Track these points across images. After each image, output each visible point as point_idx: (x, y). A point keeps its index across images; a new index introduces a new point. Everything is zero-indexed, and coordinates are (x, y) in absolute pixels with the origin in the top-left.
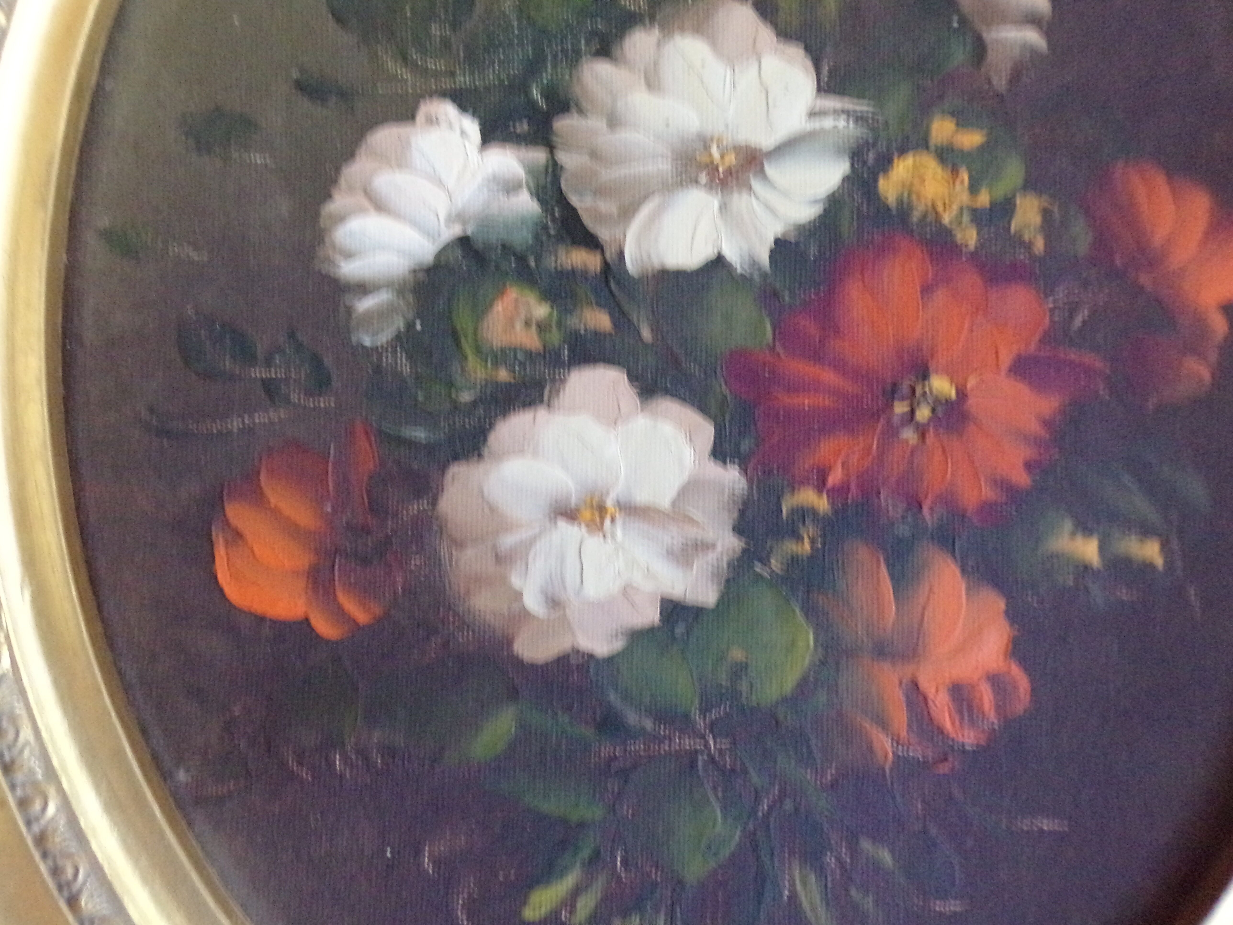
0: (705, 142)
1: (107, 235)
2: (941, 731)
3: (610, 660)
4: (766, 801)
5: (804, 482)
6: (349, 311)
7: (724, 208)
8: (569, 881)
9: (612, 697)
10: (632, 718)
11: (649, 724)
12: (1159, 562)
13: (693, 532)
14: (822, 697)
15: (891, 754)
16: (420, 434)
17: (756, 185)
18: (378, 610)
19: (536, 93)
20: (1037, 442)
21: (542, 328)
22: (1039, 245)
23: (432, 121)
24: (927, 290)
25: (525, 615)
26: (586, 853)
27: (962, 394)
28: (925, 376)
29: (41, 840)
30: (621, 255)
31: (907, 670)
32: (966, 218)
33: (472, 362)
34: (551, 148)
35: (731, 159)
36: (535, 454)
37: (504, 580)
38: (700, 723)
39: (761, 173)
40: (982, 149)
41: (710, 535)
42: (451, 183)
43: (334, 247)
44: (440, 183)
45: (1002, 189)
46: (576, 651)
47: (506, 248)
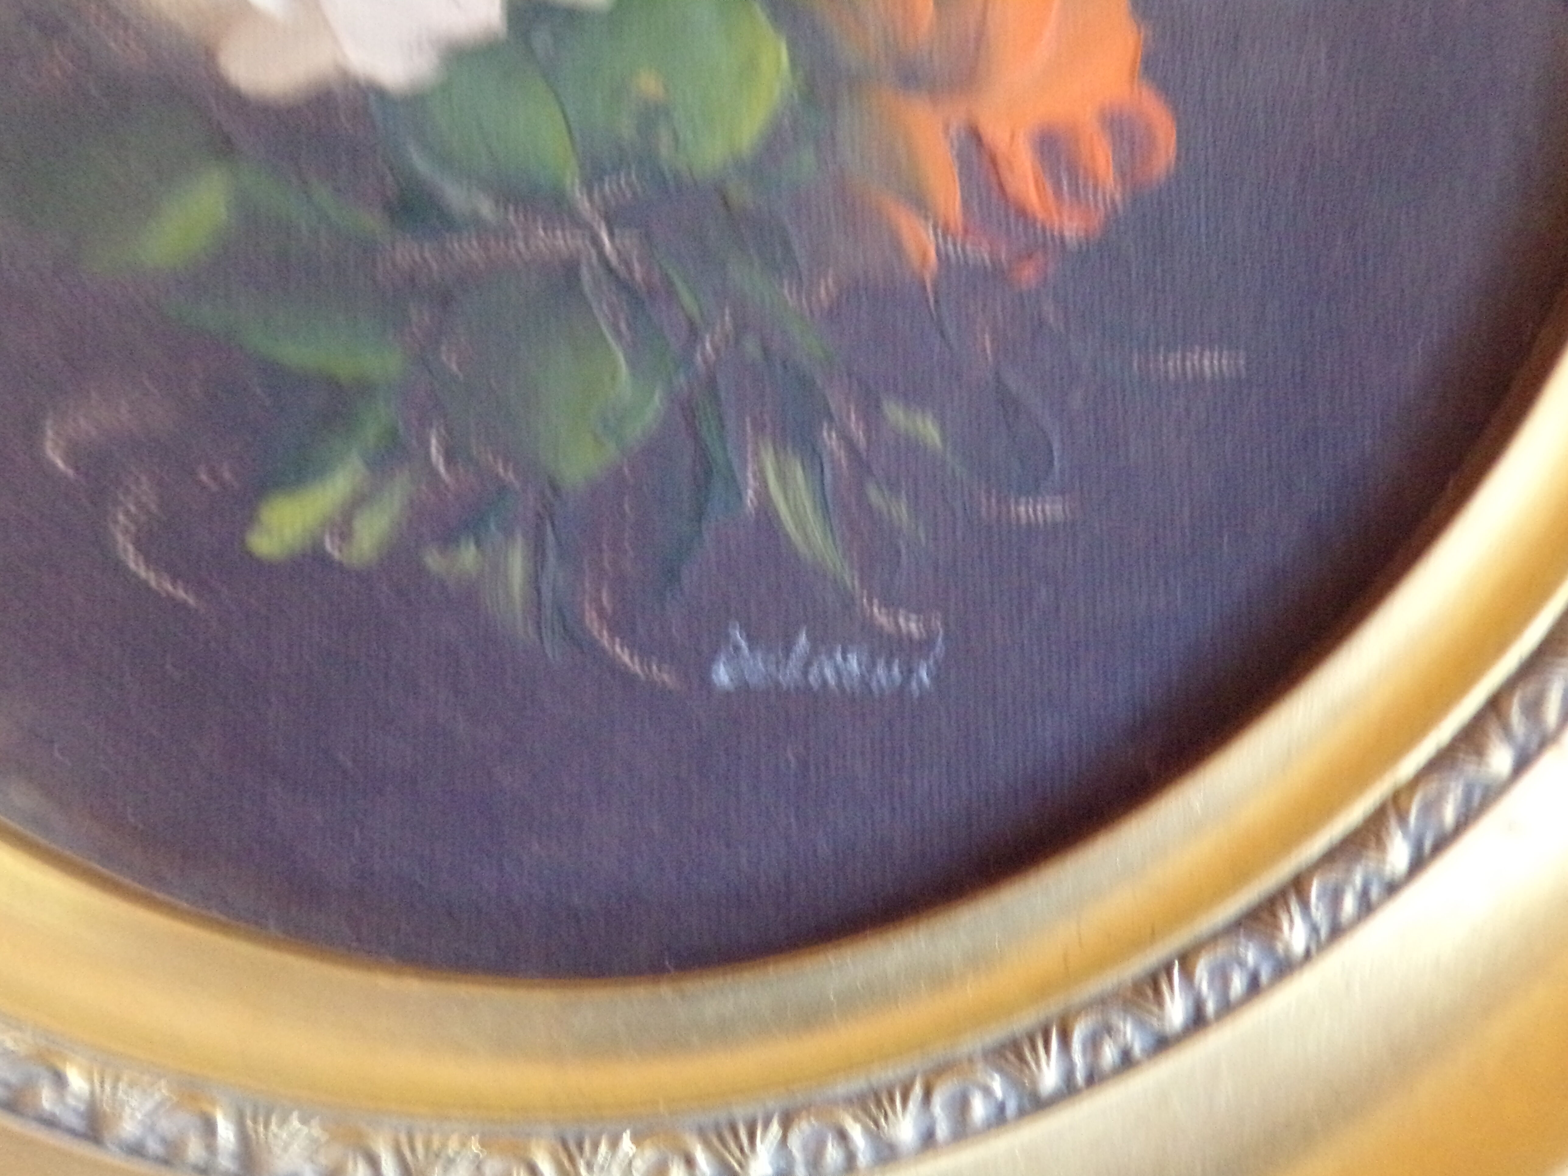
2: (1022, 213)
4: (708, 337)
8: (338, 485)
9: (417, 159)
10: (455, 196)
11: (486, 208)
14: (808, 157)
15: (932, 254)
26: (370, 436)
31: (959, 109)
38: (583, 204)
46: (344, 76)
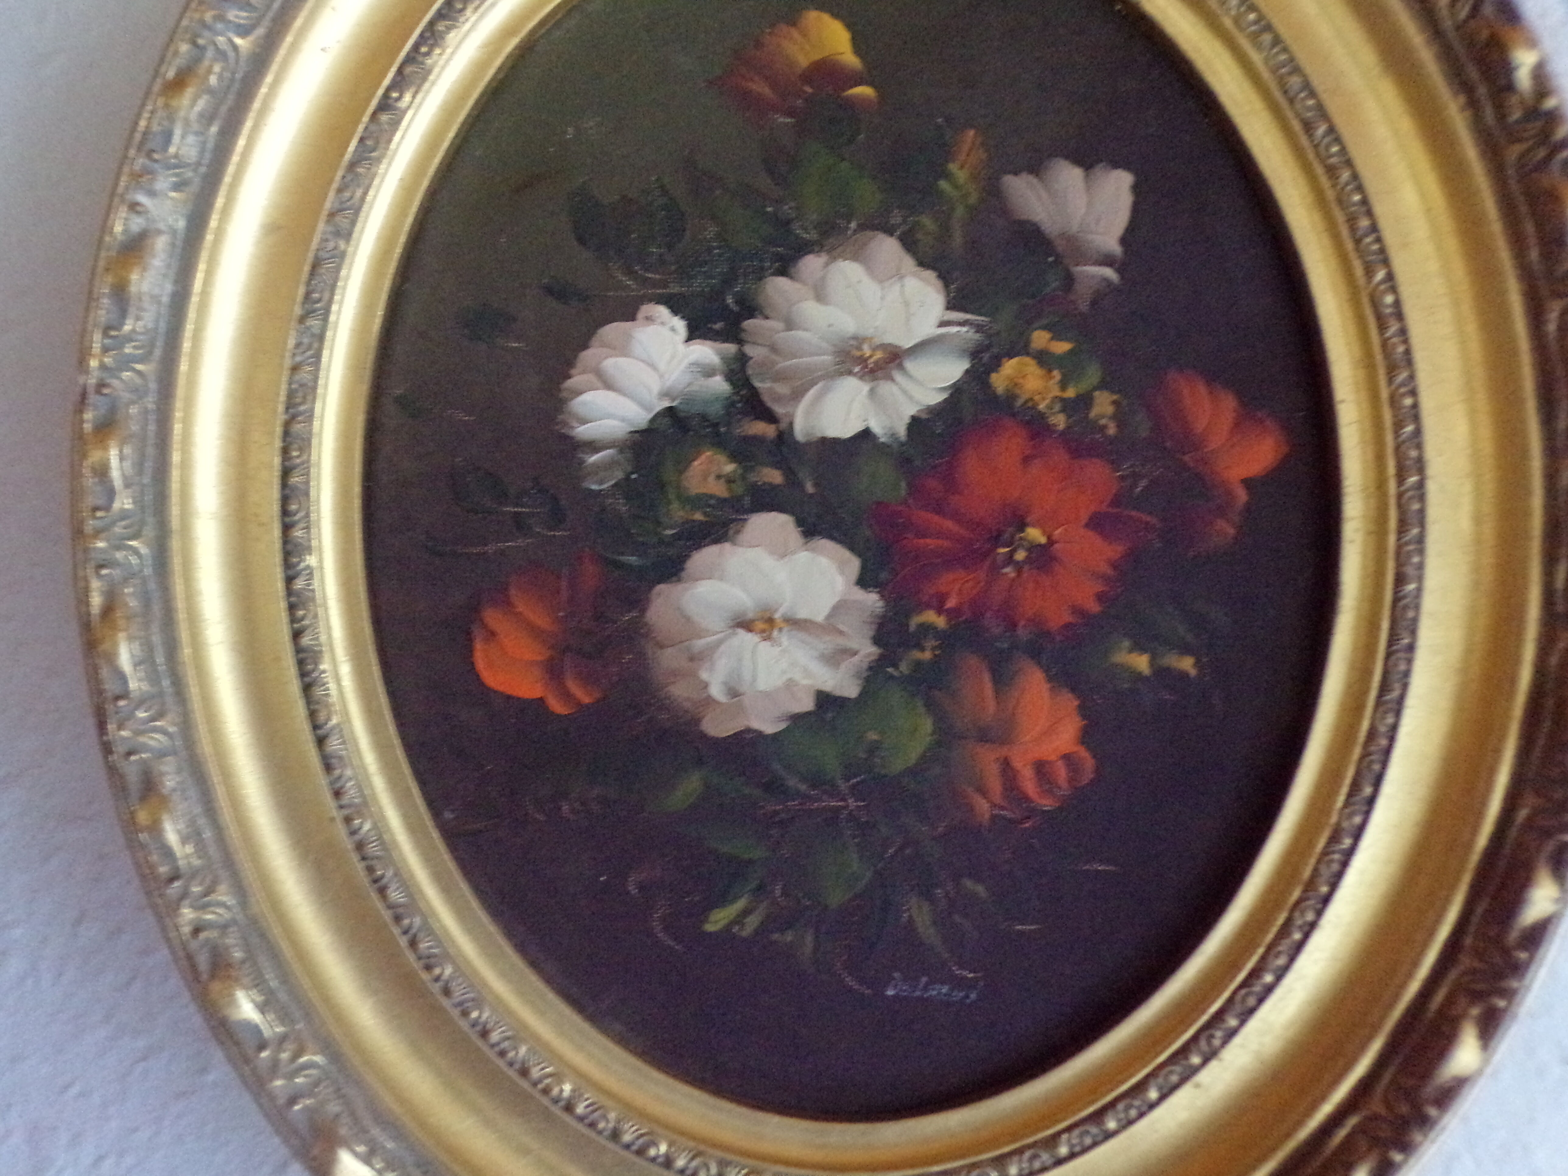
0: (859, 340)
1: (398, 400)
3: (775, 737)
5: (928, 606)
6: (582, 462)
7: (872, 391)
8: (740, 904)
9: (776, 766)
10: (792, 782)
11: (803, 787)
12: (1193, 672)
13: (841, 641)
14: (937, 769)
15: (987, 814)
16: (633, 559)
17: (898, 376)
18: (598, 695)
19: (730, 300)
20: (1106, 578)
21: (730, 480)
22: (1112, 430)
23: (649, 319)
24: (1026, 460)
25: (710, 701)
26: (754, 884)
27: (1051, 542)
28: (1022, 526)
29: (360, 846)
30: (791, 424)
31: (1004, 751)
32: (1057, 407)
33: (675, 505)
34: (740, 342)
35: (879, 355)
36: (721, 579)
37: (694, 675)
38: (843, 786)
39: (901, 367)
40: (1071, 352)
41: (853, 644)
42: (662, 366)
43: (569, 413)
44: (653, 366)
45: (1084, 386)
46: (748, 730)
47: (704, 417)
